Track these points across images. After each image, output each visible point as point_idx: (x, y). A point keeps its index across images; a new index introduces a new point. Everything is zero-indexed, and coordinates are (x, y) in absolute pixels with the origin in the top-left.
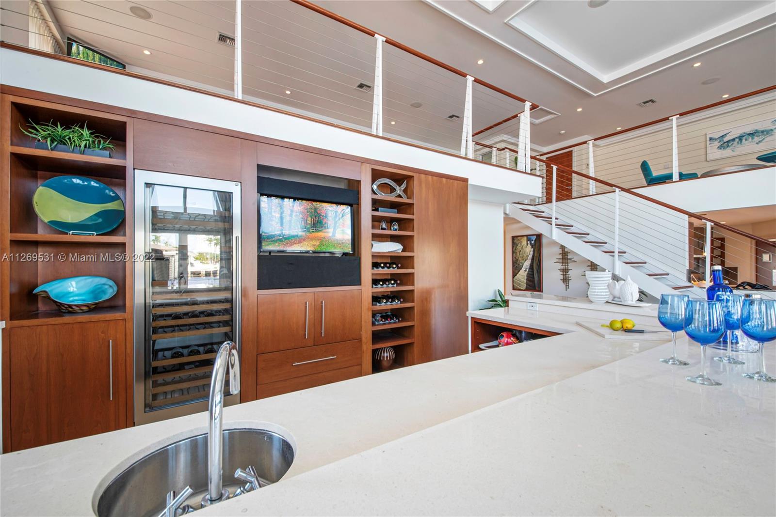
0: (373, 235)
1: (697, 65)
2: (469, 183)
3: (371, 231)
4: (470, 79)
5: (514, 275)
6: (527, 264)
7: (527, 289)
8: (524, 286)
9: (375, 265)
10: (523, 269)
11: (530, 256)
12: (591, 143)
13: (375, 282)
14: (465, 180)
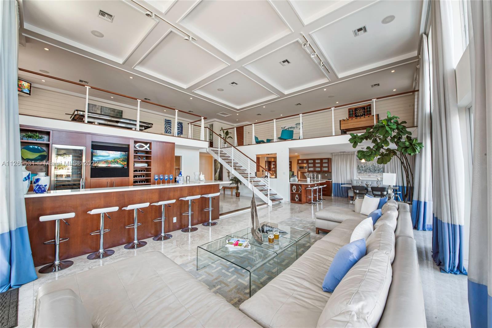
0: (134, 161)
1: (325, 90)
2: (175, 144)
3: (133, 160)
4: (177, 111)
5: (215, 175)
6: (218, 170)
7: (218, 180)
8: (218, 179)
9: (135, 171)
10: (217, 172)
11: (219, 167)
12: (253, 125)
13: (135, 176)
14: (174, 143)
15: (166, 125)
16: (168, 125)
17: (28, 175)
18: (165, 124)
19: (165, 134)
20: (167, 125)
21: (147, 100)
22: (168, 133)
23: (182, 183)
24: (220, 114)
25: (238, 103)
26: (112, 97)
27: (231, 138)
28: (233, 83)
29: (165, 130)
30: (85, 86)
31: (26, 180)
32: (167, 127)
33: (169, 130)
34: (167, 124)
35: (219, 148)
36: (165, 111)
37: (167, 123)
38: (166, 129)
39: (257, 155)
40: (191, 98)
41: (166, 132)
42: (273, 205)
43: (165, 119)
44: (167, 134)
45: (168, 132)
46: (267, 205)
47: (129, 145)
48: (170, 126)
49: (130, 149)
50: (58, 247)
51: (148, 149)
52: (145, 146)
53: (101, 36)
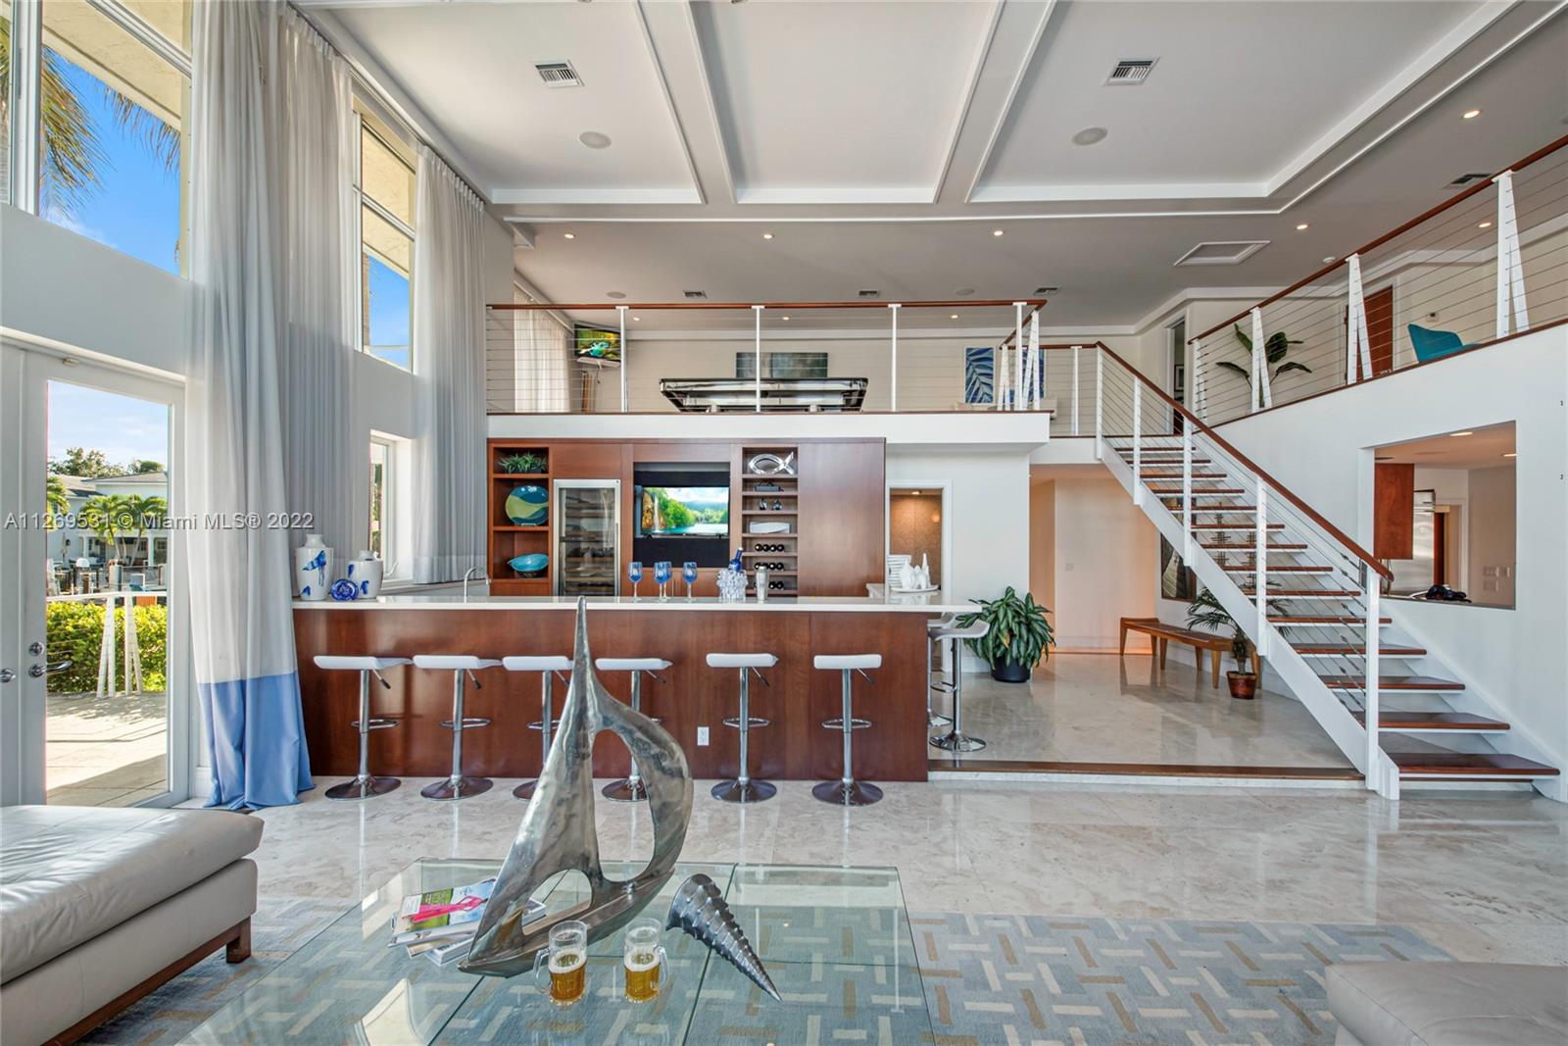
0: (744, 516)
3: (742, 512)
5: (1163, 571)
8: (1174, 590)
14: (880, 441)
15: (971, 369)
16: (979, 371)
17: (317, 556)
18: (968, 369)
19: (968, 407)
20: (974, 371)
21: (869, 295)
22: (980, 401)
23: (734, 597)
24: (1192, 255)
25: (1256, 168)
26: (786, 318)
27: (1301, 367)
28: (1122, 69)
29: (969, 393)
30: (617, 307)
31: (314, 568)
32: (975, 377)
33: (986, 389)
34: (977, 366)
35: (1137, 432)
36: (955, 317)
37: (975, 364)
38: (972, 388)
39: (1377, 449)
40: (998, 233)
41: (973, 397)
42: (1405, 795)
43: (969, 350)
44: (974, 404)
45: (978, 399)
46: (1355, 784)
47: (728, 464)
48: (988, 371)
49: (731, 477)
50: (364, 738)
51: (791, 472)
52: (780, 461)
53: (604, 141)
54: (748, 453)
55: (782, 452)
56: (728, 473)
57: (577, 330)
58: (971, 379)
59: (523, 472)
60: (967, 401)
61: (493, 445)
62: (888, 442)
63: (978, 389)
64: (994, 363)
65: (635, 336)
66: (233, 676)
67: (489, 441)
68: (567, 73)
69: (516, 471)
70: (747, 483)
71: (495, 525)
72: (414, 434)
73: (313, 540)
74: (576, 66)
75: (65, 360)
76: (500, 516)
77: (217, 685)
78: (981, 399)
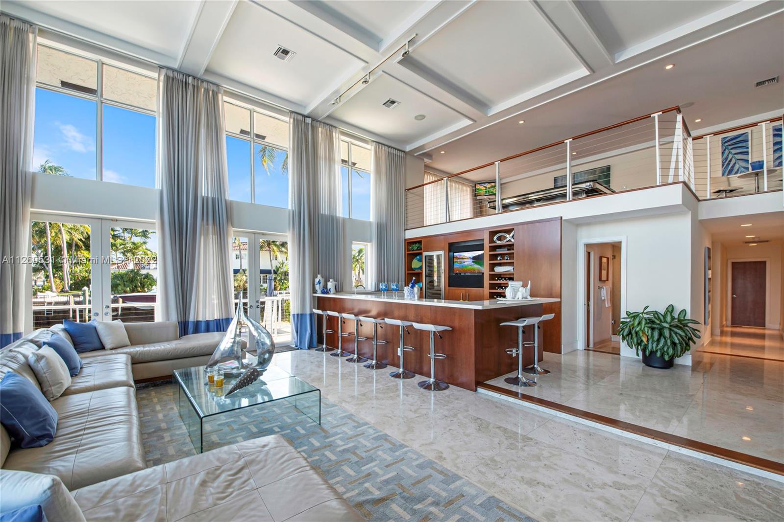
3: (489, 262)
14: (558, 219)
15: (727, 151)
16: (734, 151)
17: (318, 281)
18: (723, 152)
20: (730, 153)
29: (726, 168)
31: (318, 284)
32: (730, 156)
34: (733, 149)
37: (730, 147)
38: (728, 165)
41: (729, 170)
43: (724, 139)
44: (731, 175)
45: (735, 171)
47: (483, 240)
48: (745, 150)
49: (485, 246)
50: (325, 335)
51: (513, 240)
52: (508, 236)
53: (422, 117)
54: (493, 233)
55: (508, 231)
56: (483, 244)
57: (475, 185)
58: (726, 159)
59: (415, 250)
60: (723, 175)
61: (407, 241)
62: (563, 219)
63: (735, 163)
64: (750, 143)
65: (504, 181)
66: (296, 313)
67: (405, 240)
68: (393, 102)
69: (413, 250)
70: (493, 248)
71: (408, 271)
72: (371, 241)
73: (319, 276)
74: (394, 99)
75: (263, 234)
76: (409, 267)
77: (300, 314)
78: (738, 170)
